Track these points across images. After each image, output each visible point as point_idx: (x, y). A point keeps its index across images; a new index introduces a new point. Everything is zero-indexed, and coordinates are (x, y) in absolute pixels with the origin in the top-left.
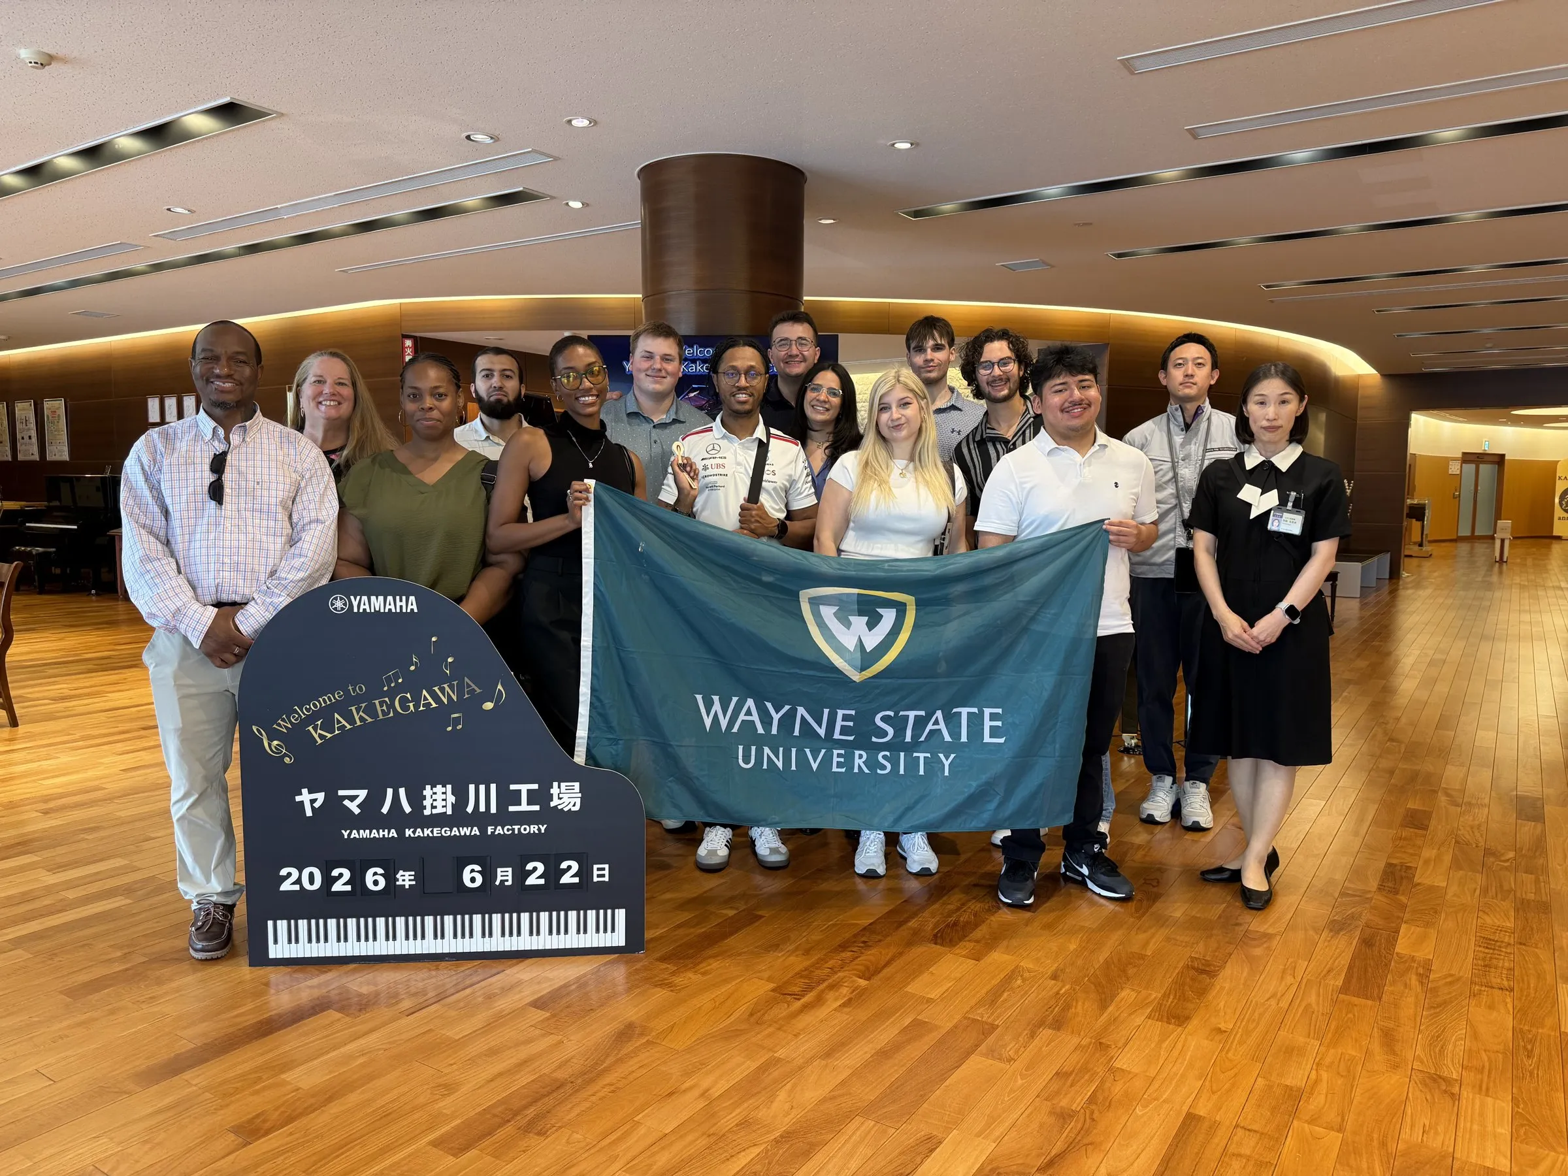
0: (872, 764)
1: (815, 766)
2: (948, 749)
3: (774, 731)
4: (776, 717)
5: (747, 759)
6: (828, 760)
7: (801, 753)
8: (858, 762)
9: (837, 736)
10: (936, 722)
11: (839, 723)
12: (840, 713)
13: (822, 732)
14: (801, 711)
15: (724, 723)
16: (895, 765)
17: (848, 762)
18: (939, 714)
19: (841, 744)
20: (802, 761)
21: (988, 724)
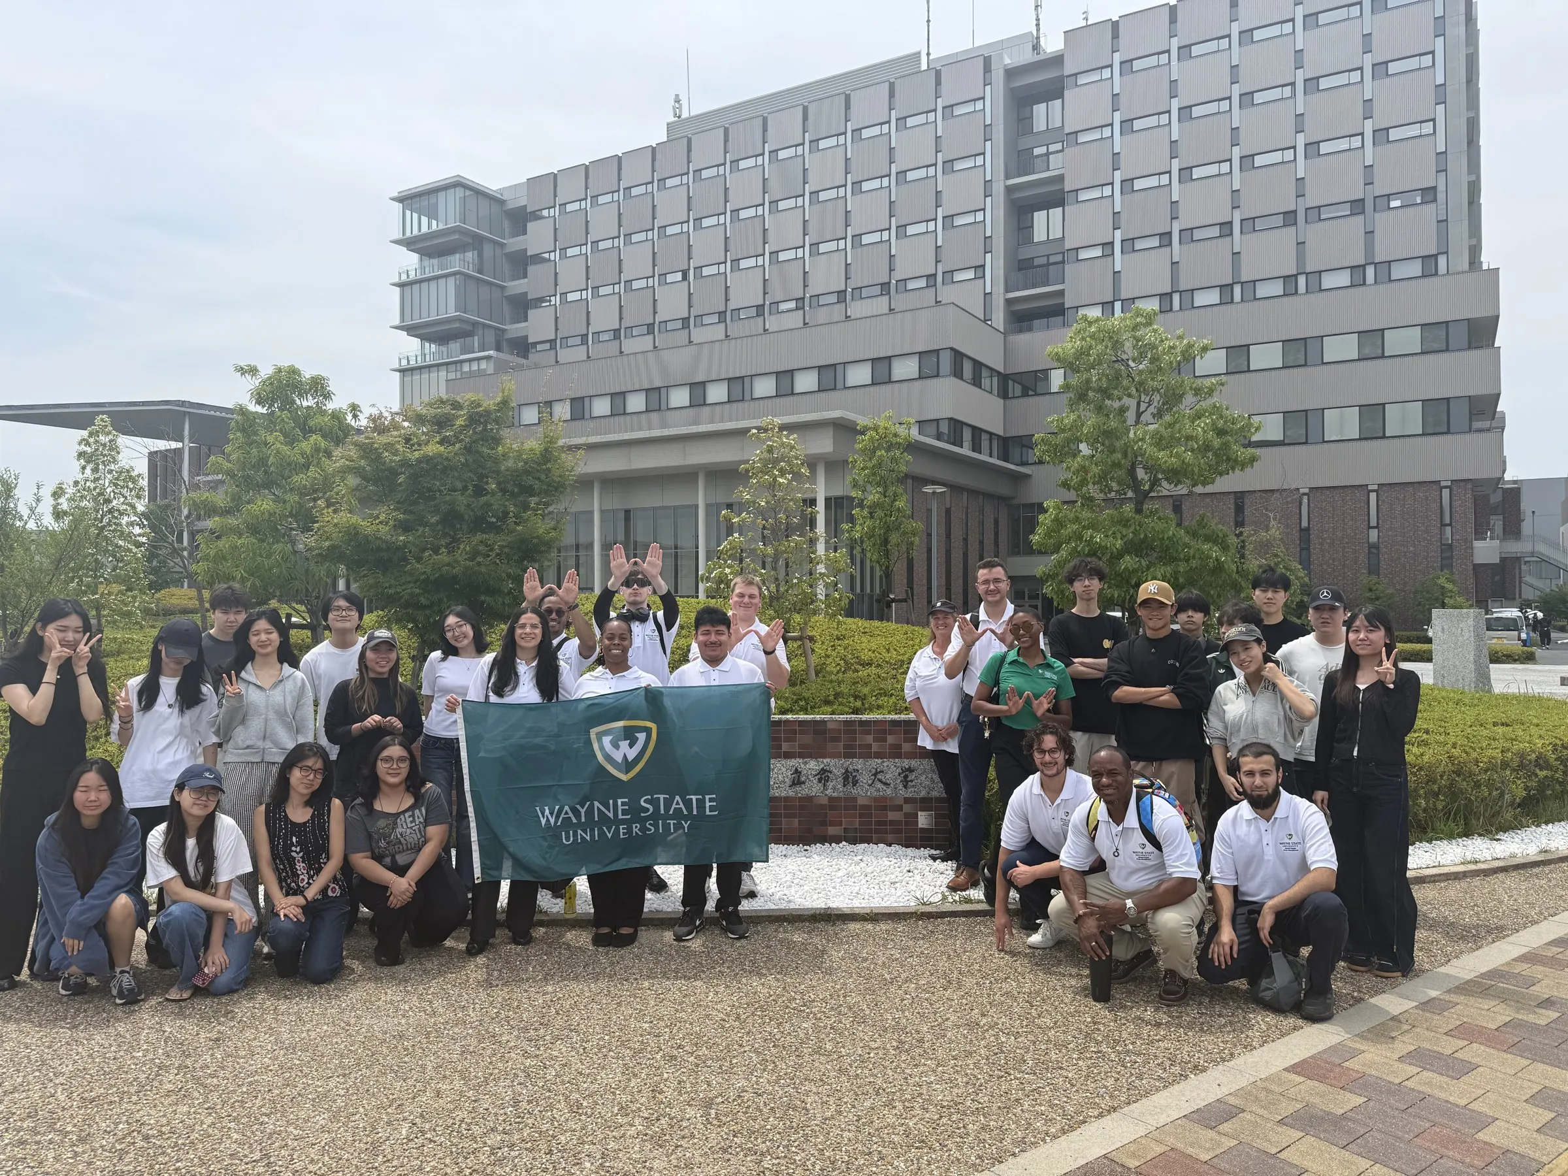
0: (643, 829)
1: (609, 836)
2: (686, 818)
3: (583, 820)
4: (583, 811)
5: (568, 838)
6: (617, 831)
7: (600, 830)
8: (635, 830)
9: (620, 817)
10: (678, 803)
11: (620, 808)
12: (619, 801)
13: (611, 815)
14: (596, 804)
15: (552, 821)
16: (657, 828)
17: (630, 830)
18: (677, 798)
19: (623, 822)
20: (602, 833)
21: (708, 804)
